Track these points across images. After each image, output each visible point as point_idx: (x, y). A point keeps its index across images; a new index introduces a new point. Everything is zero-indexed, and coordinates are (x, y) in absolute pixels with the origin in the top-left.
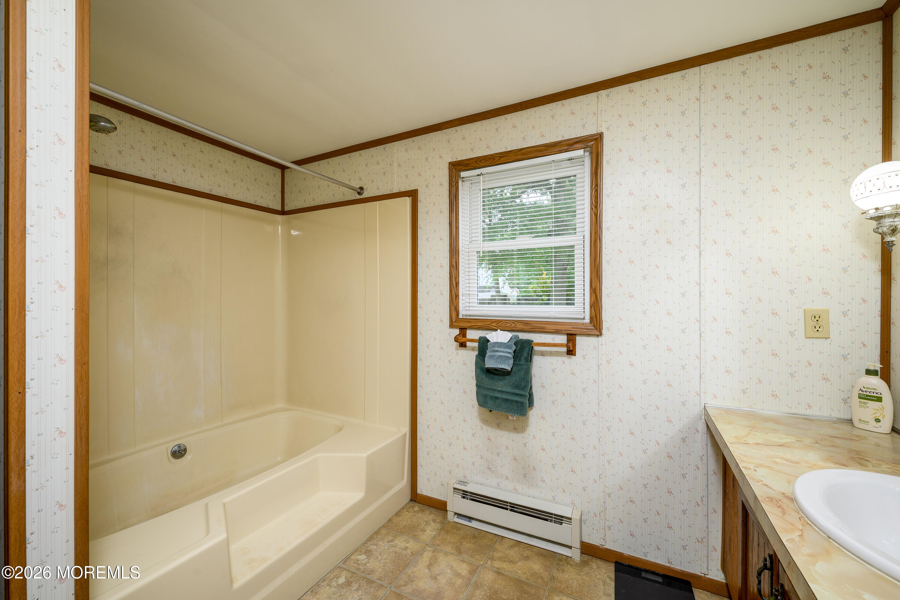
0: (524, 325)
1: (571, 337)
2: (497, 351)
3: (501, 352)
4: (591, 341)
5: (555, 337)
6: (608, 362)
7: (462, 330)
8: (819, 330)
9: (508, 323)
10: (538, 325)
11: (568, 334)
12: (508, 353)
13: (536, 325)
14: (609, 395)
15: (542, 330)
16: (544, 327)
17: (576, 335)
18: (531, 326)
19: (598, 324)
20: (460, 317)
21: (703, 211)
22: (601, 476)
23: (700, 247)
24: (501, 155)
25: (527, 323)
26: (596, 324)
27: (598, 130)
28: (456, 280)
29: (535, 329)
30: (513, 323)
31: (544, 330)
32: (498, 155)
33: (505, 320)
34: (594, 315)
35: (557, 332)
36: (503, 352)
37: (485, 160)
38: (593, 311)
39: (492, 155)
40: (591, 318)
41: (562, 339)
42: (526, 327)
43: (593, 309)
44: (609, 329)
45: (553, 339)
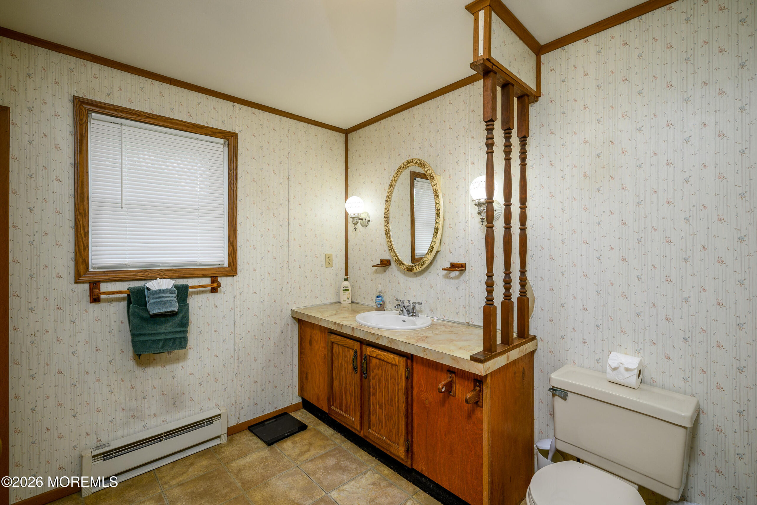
0: (173, 272)
1: (214, 279)
2: (164, 297)
3: (168, 297)
4: (230, 279)
5: (201, 280)
6: (241, 293)
7: (93, 284)
8: (330, 263)
9: (156, 272)
10: (187, 272)
11: (211, 277)
12: (173, 298)
13: (185, 272)
14: (241, 316)
15: (191, 276)
16: (193, 273)
17: (218, 276)
18: (180, 273)
19: (235, 268)
20: (91, 270)
21: (290, 200)
22: (237, 375)
23: (288, 220)
24: (148, 115)
25: (176, 271)
26: (233, 268)
27: (234, 130)
28: (84, 229)
29: (185, 275)
30: (162, 271)
31: (193, 275)
32: (144, 114)
33: (153, 270)
34: (231, 261)
35: (204, 276)
36: (170, 297)
37: (127, 112)
38: (231, 259)
39: (139, 112)
40: (229, 264)
41: (207, 281)
42: (176, 274)
43: (230, 257)
44: (241, 271)
45: (199, 282)
